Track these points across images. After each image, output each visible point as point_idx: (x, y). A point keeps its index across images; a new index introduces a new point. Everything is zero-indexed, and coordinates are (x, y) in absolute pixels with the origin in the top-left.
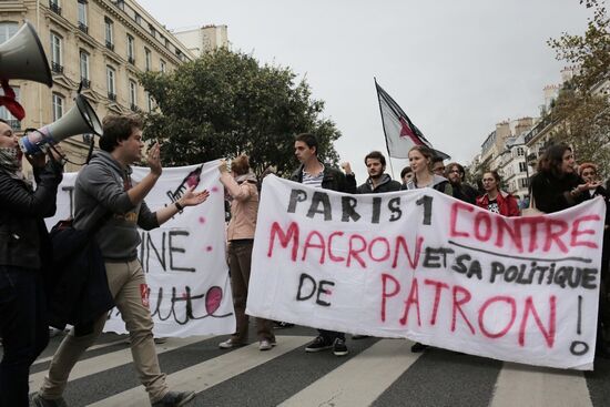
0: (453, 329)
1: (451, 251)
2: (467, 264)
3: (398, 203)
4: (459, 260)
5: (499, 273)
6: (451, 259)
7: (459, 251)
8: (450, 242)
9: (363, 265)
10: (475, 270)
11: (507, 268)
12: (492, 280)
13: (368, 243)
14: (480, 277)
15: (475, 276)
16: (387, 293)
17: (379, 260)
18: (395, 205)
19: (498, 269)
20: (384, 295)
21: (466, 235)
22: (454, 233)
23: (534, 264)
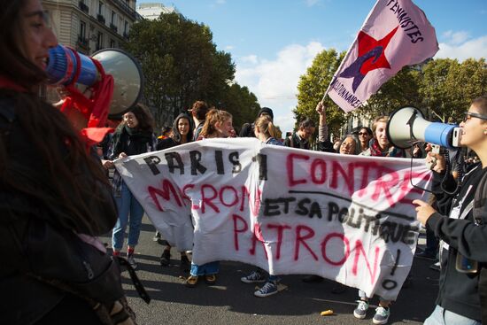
0: (296, 258)
1: (293, 199)
2: (307, 206)
3: (237, 158)
4: (301, 204)
5: (335, 213)
6: (292, 206)
7: (299, 197)
8: (291, 192)
9: (217, 210)
10: (315, 211)
11: (340, 208)
12: (330, 219)
13: (218, 191)
14: (320, 216)
15: (315, 217)
16: (238, 229)
17: (230, 206)
18: (234, 158)
19: (334, 209)
20: (236, 231)
21: (304, 181)
22: (292, 182)
23: (361, 211)
